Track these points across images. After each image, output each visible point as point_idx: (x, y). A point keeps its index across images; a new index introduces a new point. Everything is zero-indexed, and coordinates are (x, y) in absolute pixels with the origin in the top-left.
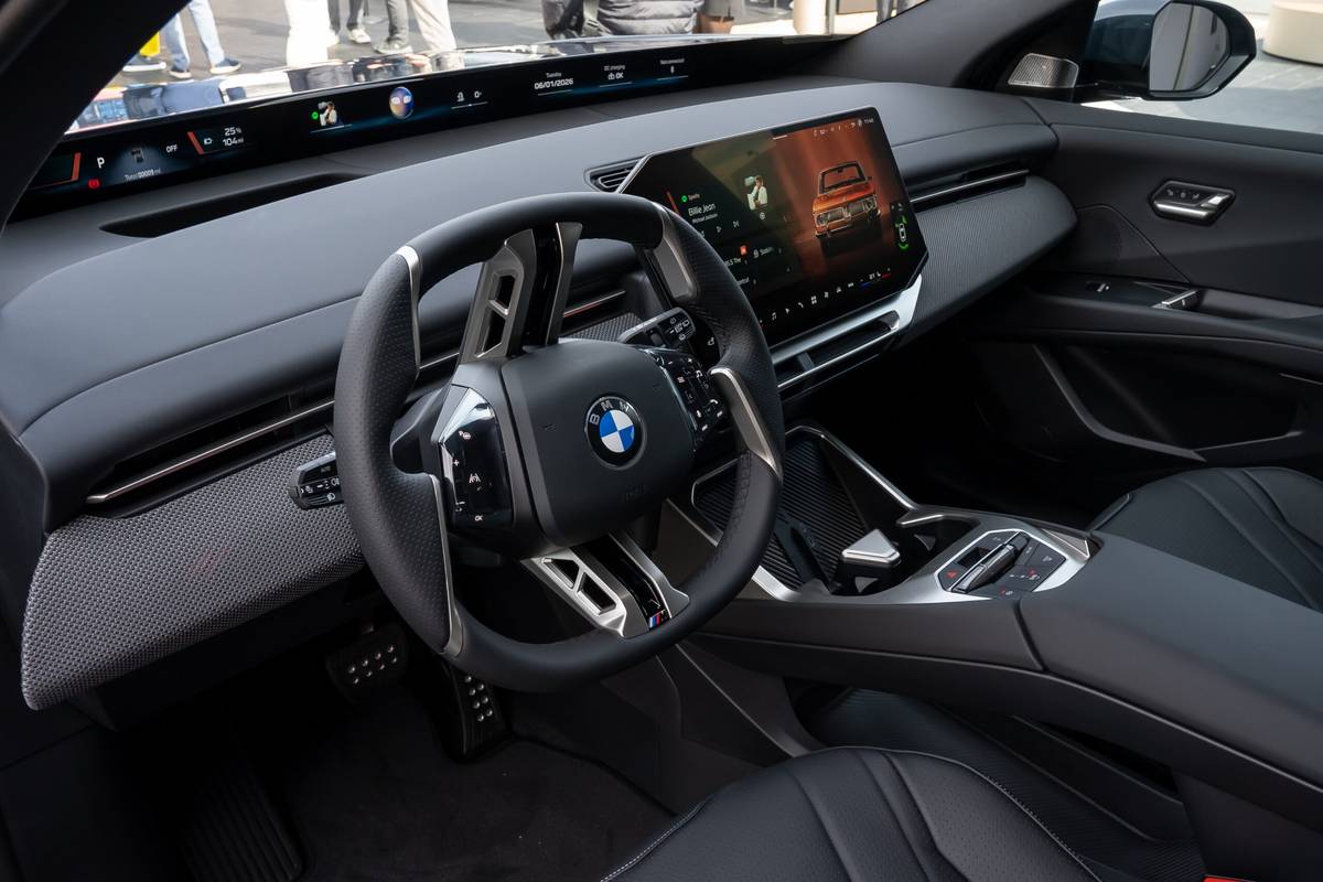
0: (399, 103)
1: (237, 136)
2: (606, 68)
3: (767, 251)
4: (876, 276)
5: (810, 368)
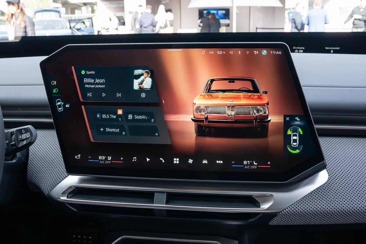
3: (140, 117)
4: (252, 164)
5: (159, 204)
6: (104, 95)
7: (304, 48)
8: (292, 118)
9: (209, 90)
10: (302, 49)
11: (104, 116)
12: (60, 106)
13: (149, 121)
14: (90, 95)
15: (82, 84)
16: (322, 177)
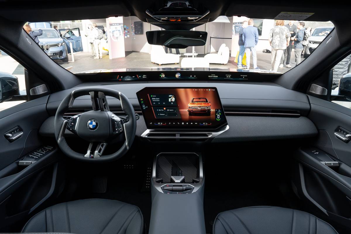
0: (178, 76)
1: (145, 77)
2: (226, 75)
3: (171, 110)
4: (206, 124)
5: (178, 137)
6: (159, 103)
7: (231, 75)
8: (218, 110)
9: (193, 101)
10: (230, 76)
11: (159, 110)
12: (144, 107)
13: (174, 111)
14: (154, 103)
15: (152, 100)
16: (228, 127)
